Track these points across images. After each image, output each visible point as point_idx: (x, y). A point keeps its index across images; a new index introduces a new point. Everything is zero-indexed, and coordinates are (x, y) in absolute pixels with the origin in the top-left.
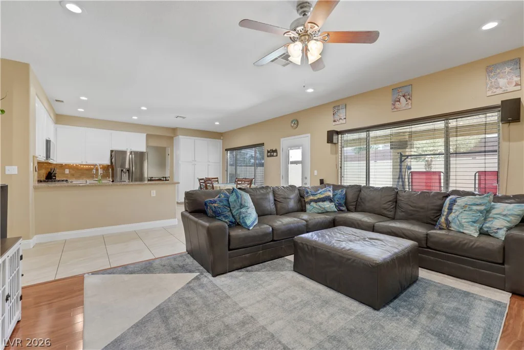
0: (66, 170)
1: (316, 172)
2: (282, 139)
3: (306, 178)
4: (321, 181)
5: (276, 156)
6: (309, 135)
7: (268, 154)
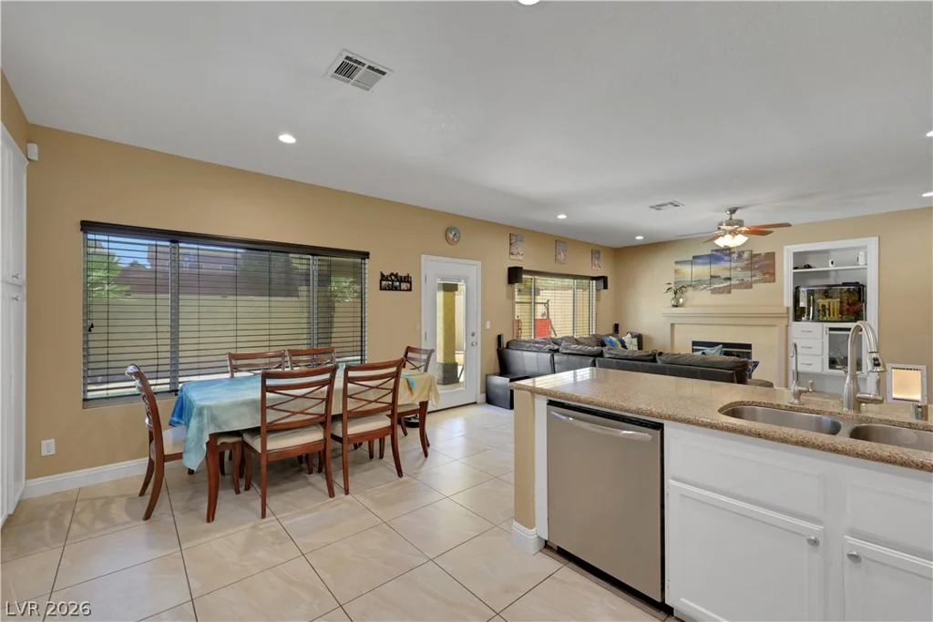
1: (488, 323)
2: (423, 257)
3: (473, 335)
4: (499, 337)
5: (407, 290)
6: (479, 263)
7: (384, 283)
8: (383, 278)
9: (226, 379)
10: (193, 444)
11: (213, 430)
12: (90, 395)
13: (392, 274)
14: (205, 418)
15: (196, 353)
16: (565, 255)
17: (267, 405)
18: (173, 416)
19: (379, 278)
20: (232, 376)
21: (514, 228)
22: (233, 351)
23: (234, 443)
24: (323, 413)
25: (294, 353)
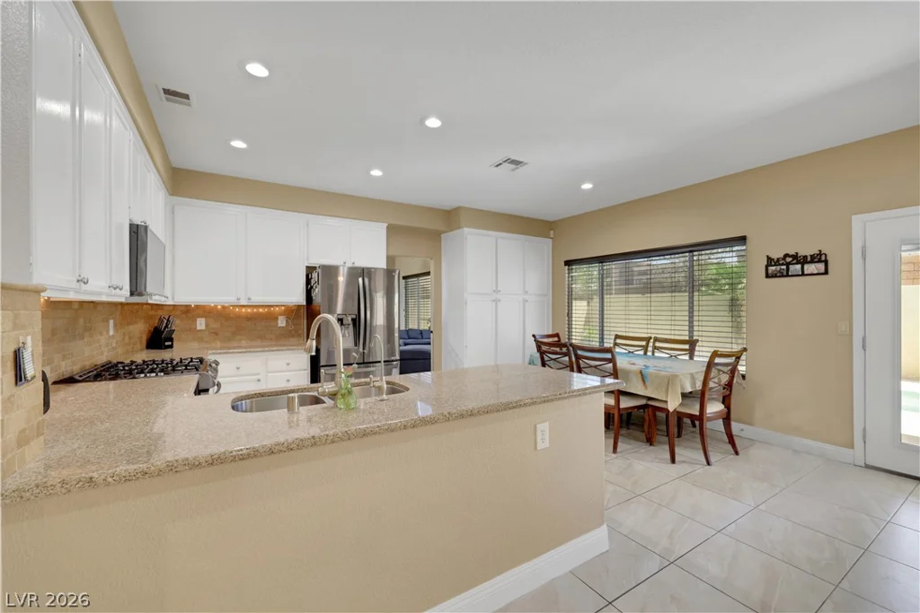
0: (199, 320)
2: (856, 217)
5: (819, 274)
7: (772, 268)
8: (771, 262)
13: (786, 255)
19: (764, 262)
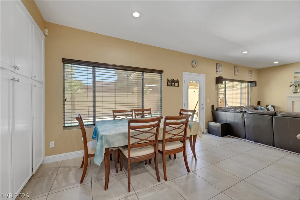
1: (208, 100)
2: (184, 73)
3: (202, 105)
4: (213, 106)
5: (177, 86)
6: (204, 75)
7: (169, 83)
8: (168, 81)
9: (112, 120)
10: (99, 153)
11: (107, 147)
12: (66, 125)
13: (172, 80)
14: (104, 141)
15: (101, 110)
16: (238, 72)
17: (131, 136)
18: (93, 135)
19: (167, 81)
20: (114, 119)
21: (218, 61)
22: (114, 110)
23: (116, 150)
24: (154, 140)
25: (135, 110)
